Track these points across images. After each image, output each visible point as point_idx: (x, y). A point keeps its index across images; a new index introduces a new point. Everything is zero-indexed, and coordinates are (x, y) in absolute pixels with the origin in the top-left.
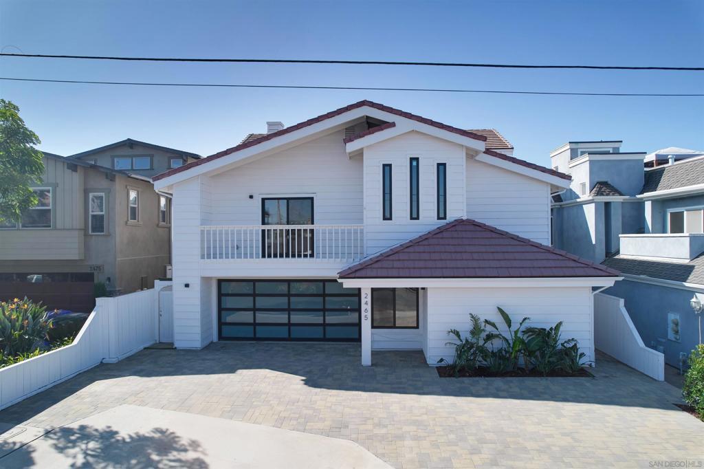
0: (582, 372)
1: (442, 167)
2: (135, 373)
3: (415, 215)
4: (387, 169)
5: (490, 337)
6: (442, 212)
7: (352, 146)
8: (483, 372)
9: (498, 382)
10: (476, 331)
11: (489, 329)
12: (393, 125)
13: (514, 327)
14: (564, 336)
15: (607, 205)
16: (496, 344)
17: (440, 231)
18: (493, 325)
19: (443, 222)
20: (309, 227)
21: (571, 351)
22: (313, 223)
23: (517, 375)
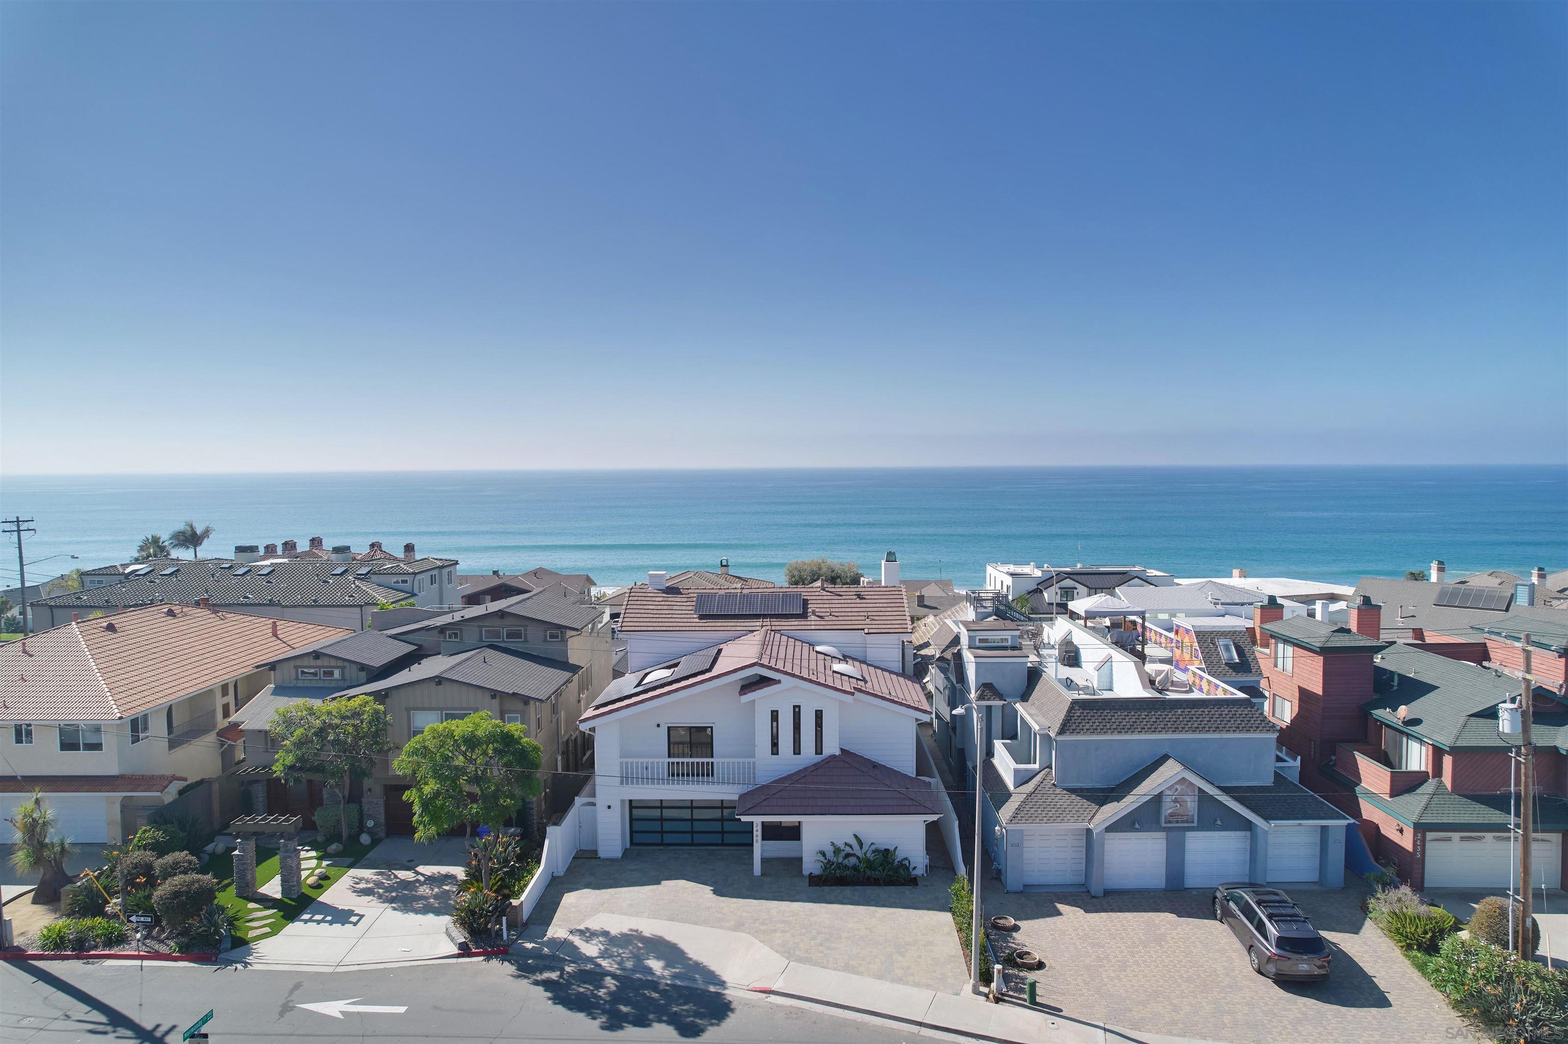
0: (913, 881)
1: (819, 715)
2: (588, 886)
3: (797, 750)
4: (775, 716)
5: (848, 855)
6: (819, 750)
7: (746, 698)
8: (841, 882)
9: (848, 891)
10: (837, 851)
11: (848, 849)
12: (779, 682)
13: (865, 848)
14: (900, 855)
15: (989, 708)
16: (852, 861)
17: (816, 767)
18: (851, 846)
19: (819, 758)
20: (710, 760)
21: (904, 865)
22: (712, 757)
23: (864, 884)
